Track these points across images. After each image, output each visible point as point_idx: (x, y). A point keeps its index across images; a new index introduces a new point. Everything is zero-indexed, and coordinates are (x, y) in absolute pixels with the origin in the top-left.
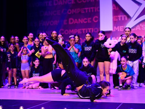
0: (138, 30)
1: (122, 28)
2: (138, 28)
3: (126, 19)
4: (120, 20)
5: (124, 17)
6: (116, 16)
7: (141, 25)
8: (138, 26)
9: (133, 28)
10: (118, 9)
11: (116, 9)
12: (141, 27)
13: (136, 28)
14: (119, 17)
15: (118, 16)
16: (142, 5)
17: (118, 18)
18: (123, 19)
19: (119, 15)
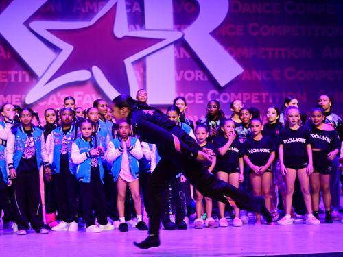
0: (53, 104)
1: (17, 98)
2: (53, 99)
3: (27, 79)
4: (13, 80)
5: (24, 76)
6: (5, 72)
7: (59, 94)
8: (53, 96)
9: (42, 100)
10: (9, 57)
11: (5, 57)
12: (59, 99)
13: (47, 102)
14: (10, 75)
15: (9, 72)
16: (62, 52)
17: (8, 76)
18: (20, 80)
19: (11, 70)
